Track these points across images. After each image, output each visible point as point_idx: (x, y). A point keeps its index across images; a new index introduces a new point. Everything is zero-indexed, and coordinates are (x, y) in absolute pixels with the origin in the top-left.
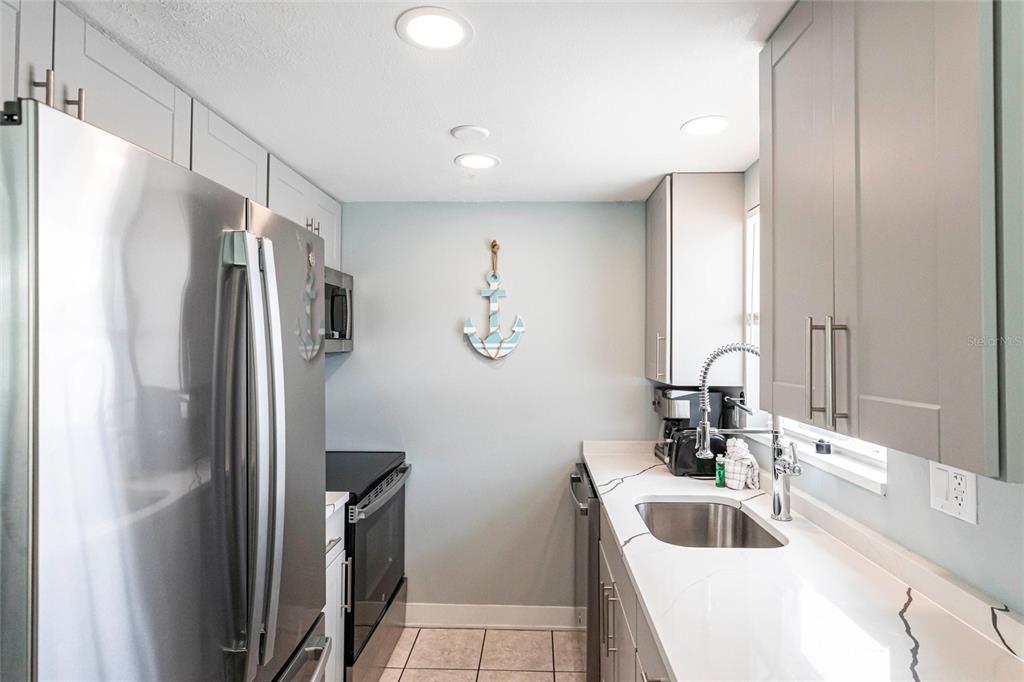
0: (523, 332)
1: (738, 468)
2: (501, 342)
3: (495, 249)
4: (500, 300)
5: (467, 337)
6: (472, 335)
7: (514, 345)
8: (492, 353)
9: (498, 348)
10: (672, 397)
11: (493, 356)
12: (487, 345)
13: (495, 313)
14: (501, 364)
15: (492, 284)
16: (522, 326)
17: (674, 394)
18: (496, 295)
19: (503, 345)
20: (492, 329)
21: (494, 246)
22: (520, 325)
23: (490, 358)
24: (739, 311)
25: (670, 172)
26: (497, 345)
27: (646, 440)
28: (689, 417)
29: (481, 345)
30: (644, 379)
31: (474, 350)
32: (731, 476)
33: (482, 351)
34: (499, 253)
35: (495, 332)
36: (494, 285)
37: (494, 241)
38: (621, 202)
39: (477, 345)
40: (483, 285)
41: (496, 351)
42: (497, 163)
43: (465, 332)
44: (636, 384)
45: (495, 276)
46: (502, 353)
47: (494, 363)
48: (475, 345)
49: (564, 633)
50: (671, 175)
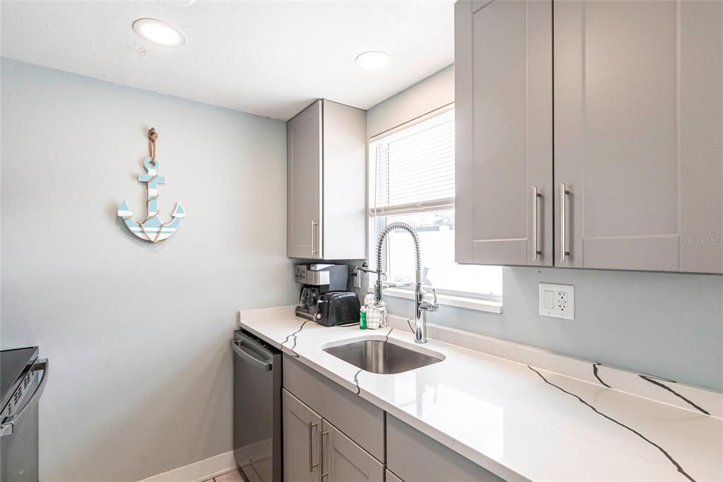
0: (183, 218)
1: (375, 315)
2: (161, 226)
3: (153, 137)
4: (157, 186)
5: (121, 222)
6: (128, 218)
7: (174, 230)
8: (152, 237)
9: (158, 232)
10: (317, 269)
11: (152, 239)
12: (146, 229)
13: (154, 198)
14: (159, 248)
15: (149, 169)
16: (183, 212)
17: (319, 267)
18: (156, 181)
19: (163, 230)
20: (151, 214)
21: (151, 134)
22: (181, 211)
23: (149, 242)
24: (362, 207)
25: (321, 98)
26: (157, 229)
27: (288, 305)
28: (328, 283)
29: (138, 229)
30: (286, 258)
31: (132, 234)
32: (371, 320)
33: (140, 235)
34: (157, 142)
35: (154, 217)
36: (152, 172)
37: (153, 129)
38: (269, 117)
39: (134, 229)
40: (140, 171)
41: (155, 235)
42: (184, 40)
43: (120, 214)
44: (280, 262)
45: (153, 163)
46: (161, 237)
47: (151, 246)
48: (132, 229)
49: (225, 476)
50: (322, 100)
